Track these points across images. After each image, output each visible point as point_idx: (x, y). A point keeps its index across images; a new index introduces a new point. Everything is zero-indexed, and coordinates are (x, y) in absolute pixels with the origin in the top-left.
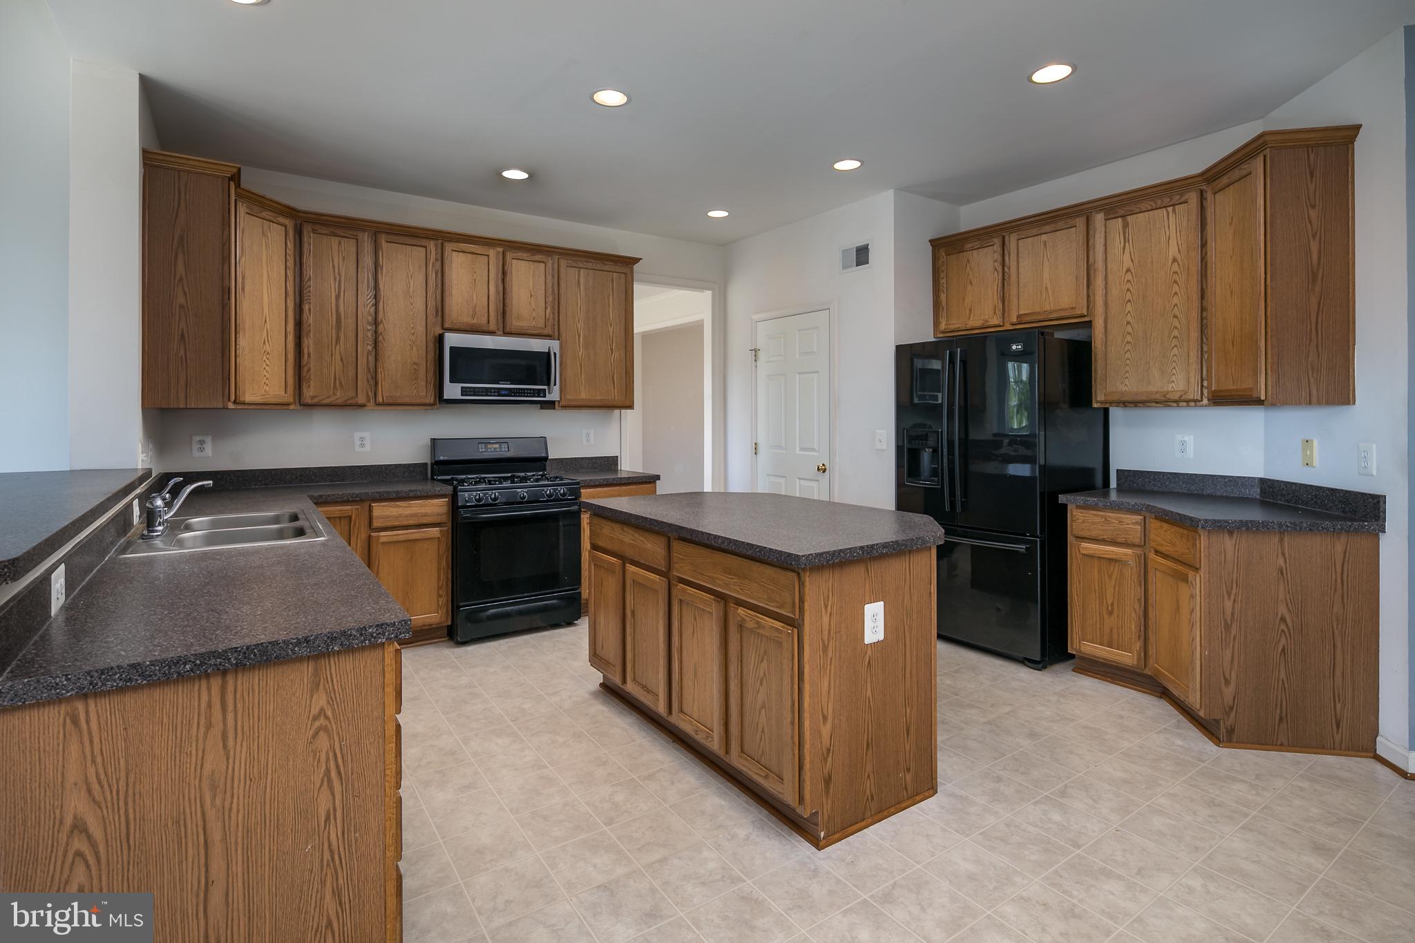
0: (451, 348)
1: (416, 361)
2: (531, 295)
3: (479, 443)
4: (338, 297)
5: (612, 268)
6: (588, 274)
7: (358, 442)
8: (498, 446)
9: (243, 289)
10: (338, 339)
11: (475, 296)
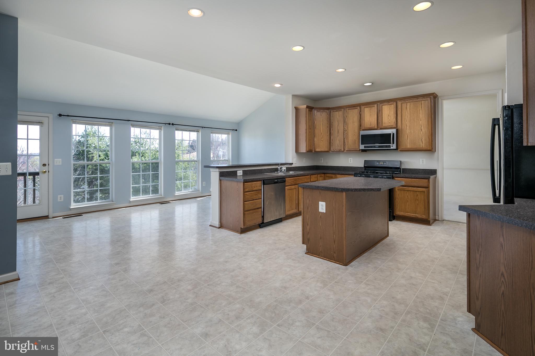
0: (361, 135)
1: (355, 139)
2: (389, 116)
3: (377, 162)
4: (338, 126)
5: (421, 100)
6: (411, 104)
7: (350, 161)
8: (383, 163)
9: (316, 128)
10: (338, 136)
11: (371, 119)
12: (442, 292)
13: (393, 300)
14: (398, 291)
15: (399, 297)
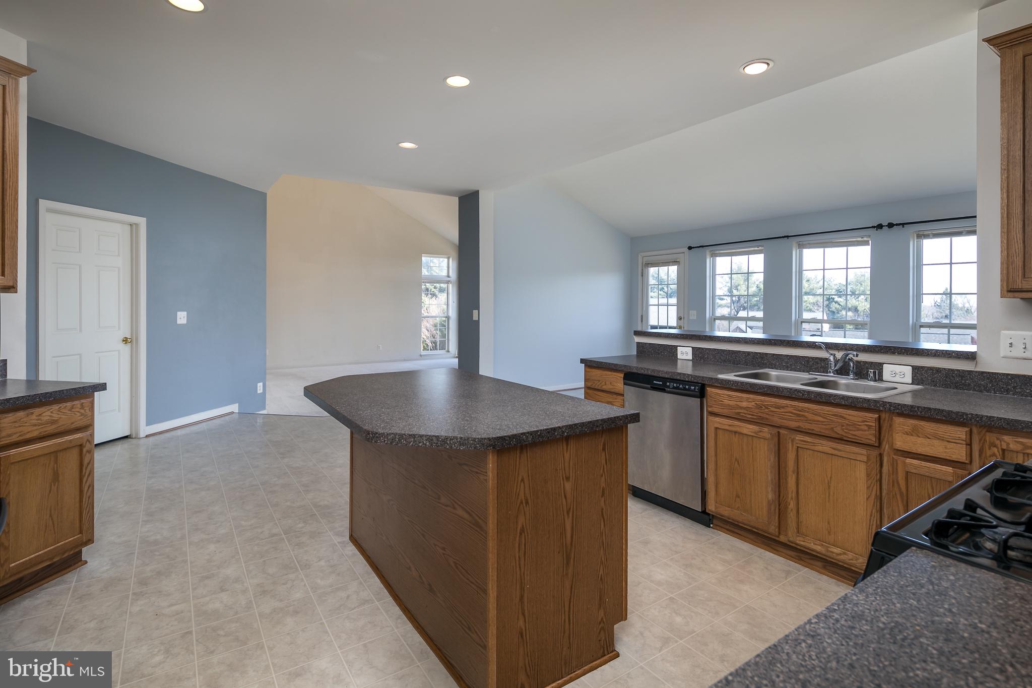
12: (147, 595)
13: (215, 539)
14: (220, 552)
15: (212, 547)
